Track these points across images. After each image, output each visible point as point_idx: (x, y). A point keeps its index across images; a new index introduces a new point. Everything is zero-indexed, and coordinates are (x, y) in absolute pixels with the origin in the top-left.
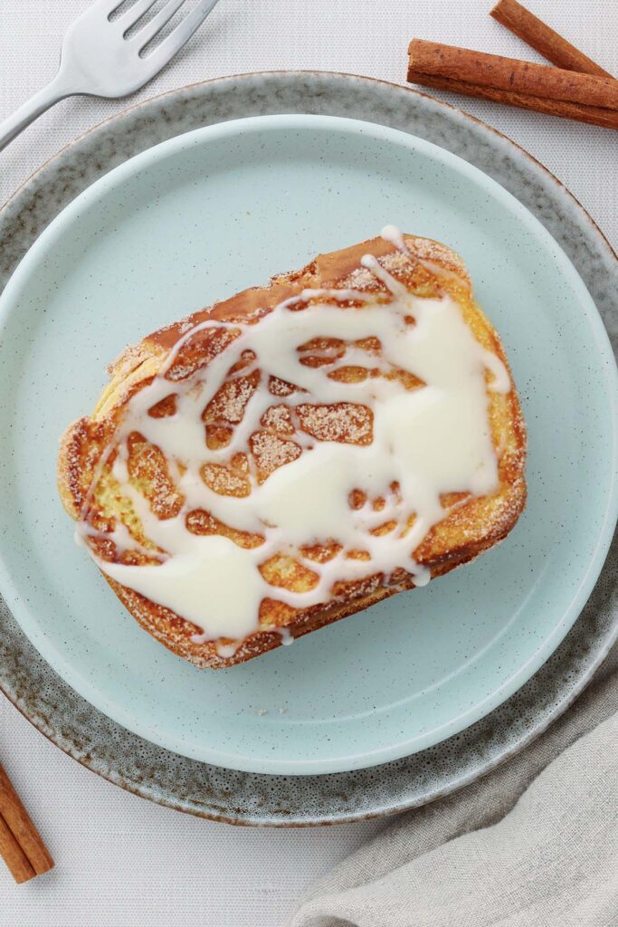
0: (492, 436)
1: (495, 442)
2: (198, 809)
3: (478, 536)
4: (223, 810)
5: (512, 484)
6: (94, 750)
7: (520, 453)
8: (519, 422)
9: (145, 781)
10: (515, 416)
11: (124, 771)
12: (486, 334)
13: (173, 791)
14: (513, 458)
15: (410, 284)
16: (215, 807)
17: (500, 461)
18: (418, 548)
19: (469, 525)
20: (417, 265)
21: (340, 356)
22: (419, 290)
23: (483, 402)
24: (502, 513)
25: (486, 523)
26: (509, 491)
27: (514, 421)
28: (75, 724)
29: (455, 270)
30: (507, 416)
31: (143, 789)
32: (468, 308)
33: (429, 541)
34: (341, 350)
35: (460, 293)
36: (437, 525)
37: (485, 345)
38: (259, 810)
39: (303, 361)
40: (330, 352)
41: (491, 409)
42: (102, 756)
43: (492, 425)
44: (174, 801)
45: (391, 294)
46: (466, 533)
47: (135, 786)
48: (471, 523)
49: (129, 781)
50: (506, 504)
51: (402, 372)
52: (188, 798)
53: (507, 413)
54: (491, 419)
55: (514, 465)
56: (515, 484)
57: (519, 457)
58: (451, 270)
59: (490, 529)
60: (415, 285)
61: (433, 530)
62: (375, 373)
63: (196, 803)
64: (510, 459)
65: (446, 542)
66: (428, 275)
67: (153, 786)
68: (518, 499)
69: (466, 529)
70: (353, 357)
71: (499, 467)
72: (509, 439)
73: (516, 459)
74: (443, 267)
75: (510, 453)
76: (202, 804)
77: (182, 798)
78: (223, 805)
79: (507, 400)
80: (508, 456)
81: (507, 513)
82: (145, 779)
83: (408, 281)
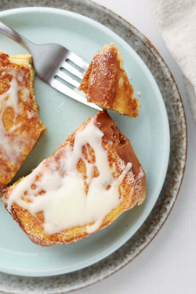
0: (68, 229)
1: (67, 231)
2: (156, 55)
3: (26, 230)
4: (149, 48)
5: (50, 240)
6: (174, 102)
7: (63, 242)
8: (76, 239)
9: (166, 78)
10: (78, 237)
11: (170, 87)
12: (109, 220)
13: (160, 68)
14: (61, 239)
15: (123, 184)
16: (151, 52)
17: (59, 234)
18: (18, 206)
19: (31, 225)
20: (131, 186)
21: (89, 162)
22: (122, 188)
23: (82, 223)
24: (38, 238)
25: (33, 232)
26: (47, 239)
27: (76, 237)
28: (174, 115)
29: (133, 201)
30: (78, 234)
31: (169, 76)
32: (119, 210)
33: (22, 210)
34: (91, 161)
35: (124, 206)
36: (29, 212)
37: (104, 220)
38: (138, 39)
39: (84, 147)
40: (89, 157)
41: (79, 227)
42: (173, 98)
43: (72, 228)
44: (162, 64)
45: (118, 177)
46: (27, 224)
47: (171, 79)
48: (32, 226)
49: (171, 83)
50: (42, 239)
51: (88, 187)
52: (157, 62)
53: (79, 234)
54: (75, 227)
55: (58, 240)
56: (50, 241)
57: (62, 241)
58: (132, 200)
59: (30, 234)
60: (124, 186)
61: (26, 211)
62: (85, 177)
63: (156, 58)
64: (60, 238)
65: (22, 217)
66: (128, 191)
67: (165, 74)
68: (45, 243)
69: (29, 224)
70: (89, 167)
71: (56, 234)
72: (68, 236)
73: (61, 240)
74: (133, 197)
75: (63, 238)
76: (154, 56)
77: (159, 63)
78: (148, 50)
79: (84, 233)
80: (61, 237)
81: (38, 240)
82: (166, 79)
83: (124, 183)
